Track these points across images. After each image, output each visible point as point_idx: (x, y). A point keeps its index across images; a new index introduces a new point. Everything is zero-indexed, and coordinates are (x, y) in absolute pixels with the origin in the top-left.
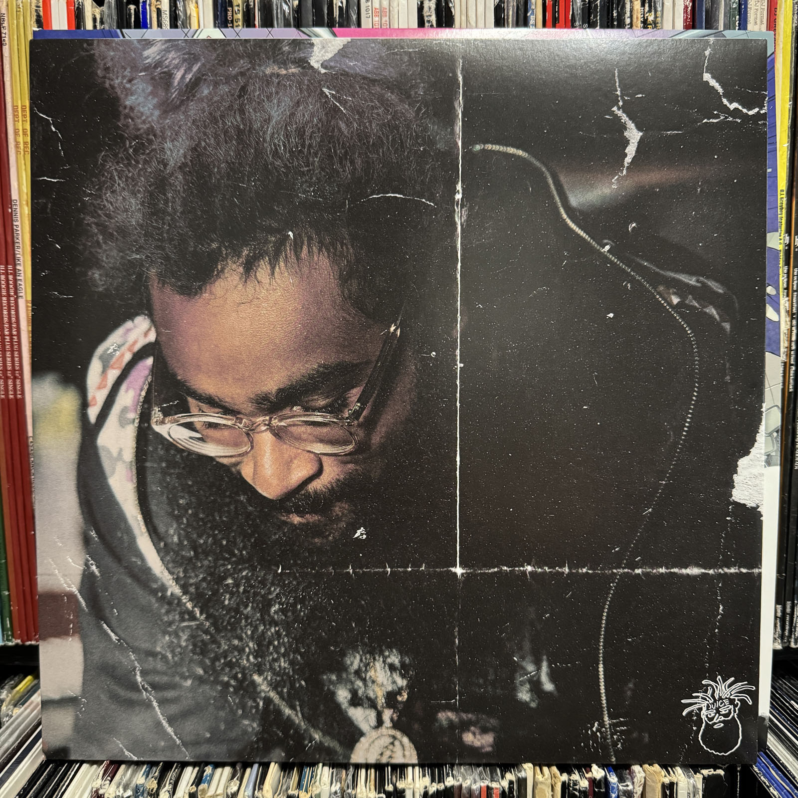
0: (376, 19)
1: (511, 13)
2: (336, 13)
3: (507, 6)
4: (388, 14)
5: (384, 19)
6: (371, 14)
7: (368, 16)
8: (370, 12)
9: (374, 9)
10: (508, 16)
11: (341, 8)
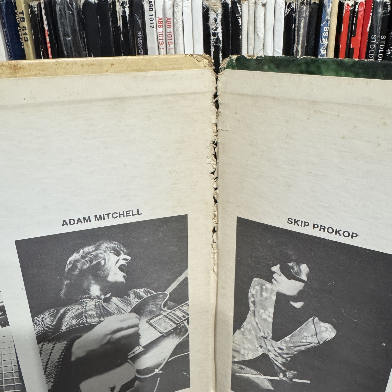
0: (160, 30)
1: (302, 25)
2: (120, 22)
3: (299, 17)
4: (172, 24)
5: (168, 30)
6: (154, 24)
7: (152, 25)
8: (154, 21)
9: (157, 19)
10: (299, 27)
11: (124, 17)
